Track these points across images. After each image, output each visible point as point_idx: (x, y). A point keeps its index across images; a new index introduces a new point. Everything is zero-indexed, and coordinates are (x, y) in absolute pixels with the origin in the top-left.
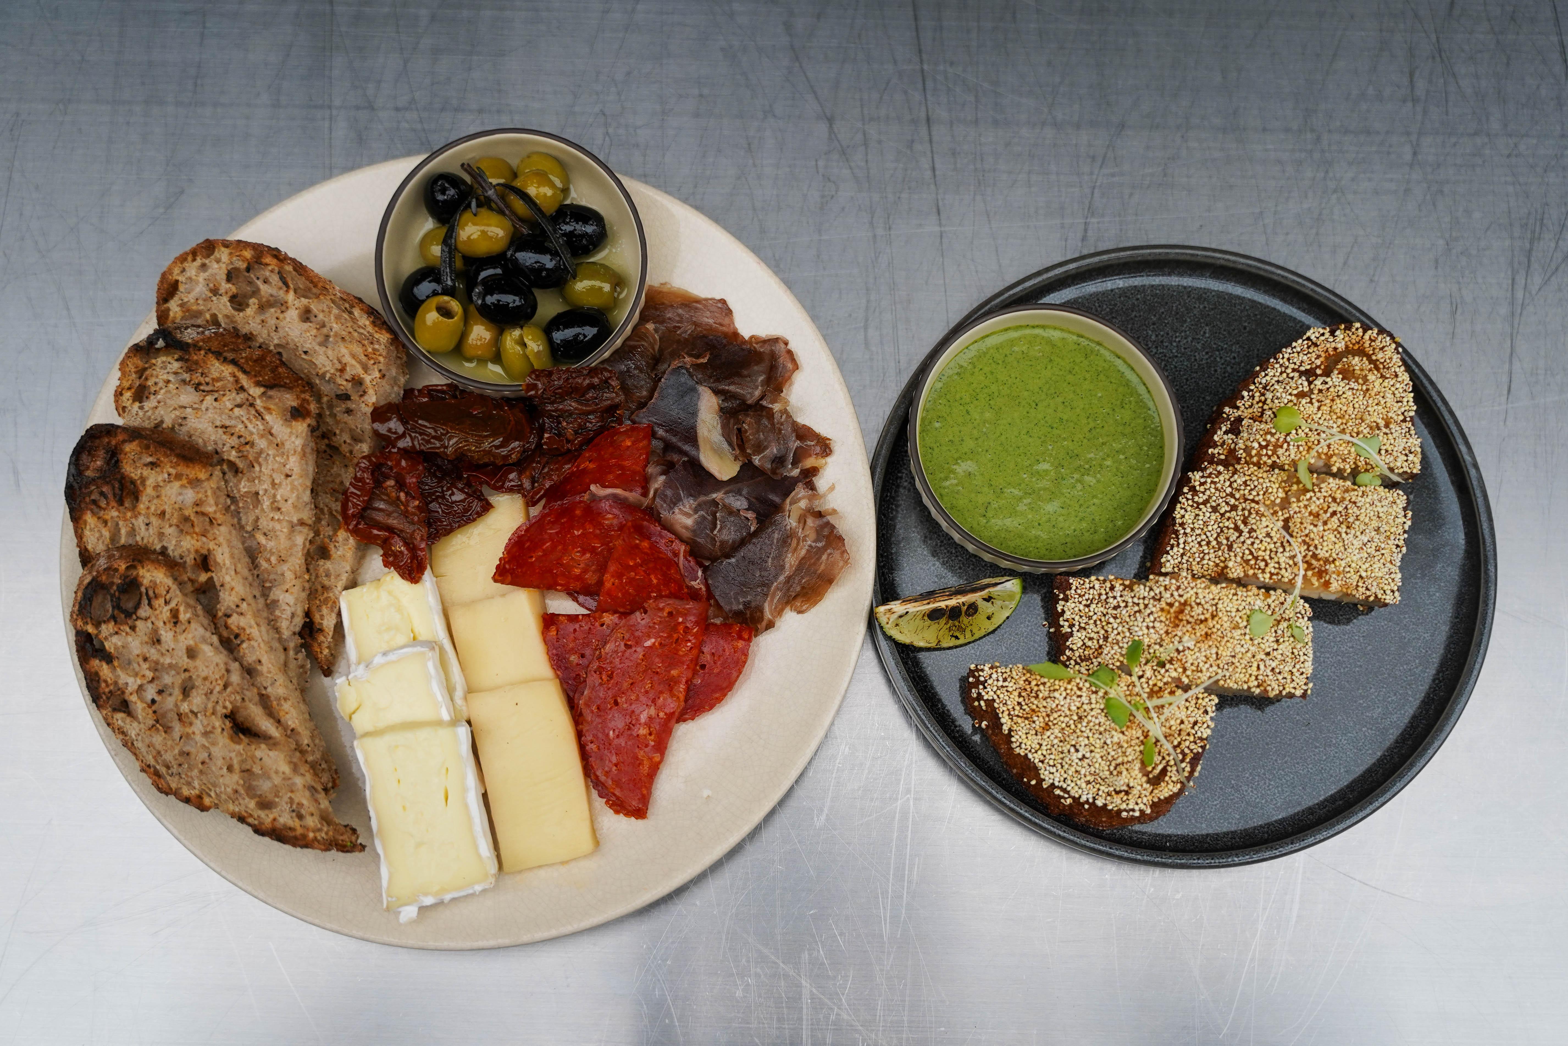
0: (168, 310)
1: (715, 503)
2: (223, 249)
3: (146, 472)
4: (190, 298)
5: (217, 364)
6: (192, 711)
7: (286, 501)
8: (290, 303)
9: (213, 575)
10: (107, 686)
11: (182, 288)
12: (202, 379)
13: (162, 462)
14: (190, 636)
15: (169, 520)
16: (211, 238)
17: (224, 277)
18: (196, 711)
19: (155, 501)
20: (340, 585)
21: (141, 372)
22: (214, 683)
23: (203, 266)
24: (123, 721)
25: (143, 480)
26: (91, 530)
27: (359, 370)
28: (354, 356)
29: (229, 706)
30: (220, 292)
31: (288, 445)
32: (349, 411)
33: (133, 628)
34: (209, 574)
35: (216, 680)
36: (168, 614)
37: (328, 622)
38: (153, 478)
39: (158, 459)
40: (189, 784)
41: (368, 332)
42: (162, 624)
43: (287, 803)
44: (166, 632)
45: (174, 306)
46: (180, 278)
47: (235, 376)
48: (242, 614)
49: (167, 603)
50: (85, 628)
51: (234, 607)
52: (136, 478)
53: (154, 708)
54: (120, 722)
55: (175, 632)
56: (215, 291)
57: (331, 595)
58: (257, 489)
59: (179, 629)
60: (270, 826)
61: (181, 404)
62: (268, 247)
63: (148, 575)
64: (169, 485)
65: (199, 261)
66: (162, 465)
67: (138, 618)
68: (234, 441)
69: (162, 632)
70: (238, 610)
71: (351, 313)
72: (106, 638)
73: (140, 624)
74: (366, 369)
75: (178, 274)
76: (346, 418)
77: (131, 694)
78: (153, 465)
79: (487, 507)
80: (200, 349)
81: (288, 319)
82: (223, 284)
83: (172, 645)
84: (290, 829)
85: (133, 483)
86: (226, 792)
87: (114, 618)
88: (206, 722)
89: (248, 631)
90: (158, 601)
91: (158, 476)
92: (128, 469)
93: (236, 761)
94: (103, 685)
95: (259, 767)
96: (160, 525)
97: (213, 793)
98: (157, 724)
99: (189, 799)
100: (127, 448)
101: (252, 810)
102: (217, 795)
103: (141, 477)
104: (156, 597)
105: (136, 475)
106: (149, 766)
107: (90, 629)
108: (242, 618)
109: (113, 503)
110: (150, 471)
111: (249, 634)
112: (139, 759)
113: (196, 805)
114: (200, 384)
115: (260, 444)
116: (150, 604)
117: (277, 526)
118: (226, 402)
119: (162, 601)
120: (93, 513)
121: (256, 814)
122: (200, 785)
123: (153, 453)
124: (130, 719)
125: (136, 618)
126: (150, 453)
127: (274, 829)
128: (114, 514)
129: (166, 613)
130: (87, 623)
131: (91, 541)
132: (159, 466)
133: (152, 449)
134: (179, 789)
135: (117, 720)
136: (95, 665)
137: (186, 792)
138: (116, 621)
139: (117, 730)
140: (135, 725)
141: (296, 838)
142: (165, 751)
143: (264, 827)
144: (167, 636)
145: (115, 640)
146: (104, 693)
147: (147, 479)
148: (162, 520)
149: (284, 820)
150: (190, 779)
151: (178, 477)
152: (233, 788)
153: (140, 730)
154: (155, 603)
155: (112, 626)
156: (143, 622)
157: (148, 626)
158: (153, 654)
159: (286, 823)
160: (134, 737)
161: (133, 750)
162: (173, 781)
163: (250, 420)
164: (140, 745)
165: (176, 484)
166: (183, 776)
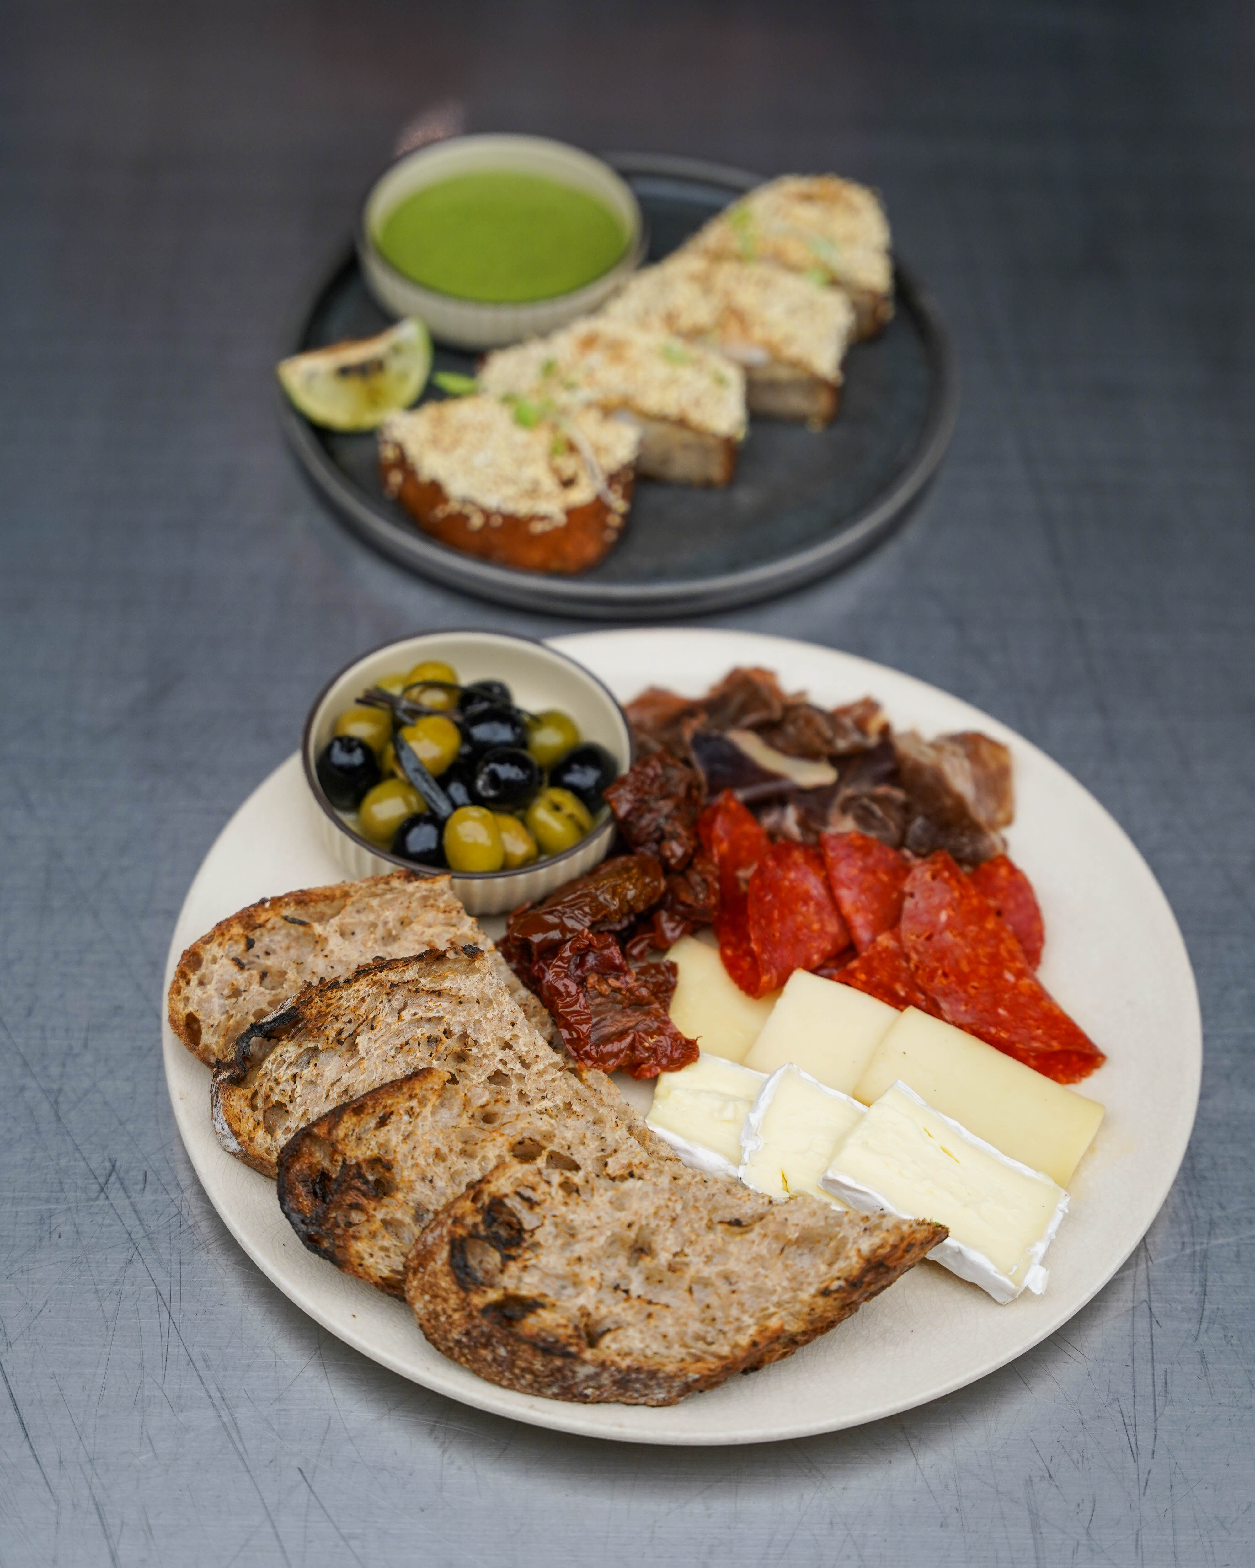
0: (207, 1048)
2: (208, 947)
3: (381, 1136)
4: (218, 1017)
5: (344, 993)
6: (675, 1255)
8: (324, 934)
9: (550, 1147)
10: (565, 1326)
11: (200, 1016)
12: (338, 1026)
13: (391, 1106)
14: (602, 1192)
15: (451, 1150)
16: (187, 947)
17: (235, 969)
18: (678, 1249)
19: (417, 1152)
22: (670, 1204)
23: (204, 979)
24: (614, 1340)
25: (385, 1148)
26: (371, 1255)
30: (242, 988)
31: (488, 992)
33: (536, 1245)
34: (545, 1152)
35: (670, 1199)
36: (561, 1192)
38: (392, 1135)
39: (385, 1107)
40: (739, 1330)
41: (426, 890)
42: (563, 1209)
44: (574, 1212)
45: (208, 1038)
46: (191, 1009)
47: (375, 983)
48: (615, 1151)
49: (548, 1183)
50: (487, 1300)
52: (376, 1151)
53: (634, 1297)
54: (614, 1346)
55: (585, 1201)
56: (236, 993)
58: (493, 1069)
59: (584, 1195)
60: (861, 1261)
61: (330, 1081)
62: (252, 906)
63: (502, 1181)
64: (419, 1122)
65: (194, 978)
66: (393, 1109)
67: (532, 1232)
68: (427, 1048)
69: (571, 1217)
71: (391, 890)
72: (518, 1288)
73: (539, 1236)
75: (184, 1009)
77: (597, 1309)
78: (383, 1122)
79: (673, 968)
80: (311, 1000)
81: (336, 949)
82: (239, 977)
83: (593, 1215)
84: (882, 1246)
85: (375, 1161)
86: (784, 1289)
87: (508, 1258)
88: (699, 1248)
89: (636, 1161)
90: (539, 1192)
91: (400, 1123)
92: (357, 1153)
93: (764, 1252)
94: (561, 1331)
95: (793, 1229)
96: (444, 1168)
97: (772, 1309)
98: (651, 1309)
99: (754, 1344)
100: (340, 1132)
101: (826, 1274)
102: (779, 1305)
103: (380, 1146)
104: (534, 1189)
105: (372, 1150)
106: (682, 1360)
107: (493, 1295)
108: (619, 1155)
109: (370, 1205)
110: (385, 1129)
111: (641, 1163)
112: (664, 1365)
113: (767, 1342)
114: (340, 1032)
115: (457, 1020)
116: (531, 1204)
117: (549, 1077)
118: (387, 1018)
119: (543, 1187)
120: (355, 1238)
121: (835, 1271)
122: (751, 1316)
123: (374, 1107)
124: (620, 1332)
125: (530, 1234)
126: (371, 1111)
127: (868, 1261)
128: (380, 1215)
129: (559, 1194)
130: (485, 1292)
131: (381, 1267)
132: (392, 1113)
133: (370, 1103)
134: (736, 1346)
135: (608, 1347)
136: (532, 1323)
137: (744, 1340)
138: (513, 1258)
139: (617, 1359)
140: (631, 1332)
141: (895, 1247)
142: (685, 1324)
143: (855, 1272)
144: (579, 1215)
145: (528, 1278)
146: (570, 1337)
147: (388, 1141)
148: (444, 1160)
149: (866, 1245)
150: (736, 1324)
151: (422, 1103)
152: (788, 1279)
153: (641, 1332)
154: (535, 1196)
155: (513, 1268)
156: (541, 1229)
157: (549, 1227)
158: (580, 1249)
159: (872, 1245)
160: (641, 1346)
161: (651, 1362)
162: (722, 1345)
163: (429, 1009)
164: (655, 1347)
165: (427, 1110)
166: (726, 1328)
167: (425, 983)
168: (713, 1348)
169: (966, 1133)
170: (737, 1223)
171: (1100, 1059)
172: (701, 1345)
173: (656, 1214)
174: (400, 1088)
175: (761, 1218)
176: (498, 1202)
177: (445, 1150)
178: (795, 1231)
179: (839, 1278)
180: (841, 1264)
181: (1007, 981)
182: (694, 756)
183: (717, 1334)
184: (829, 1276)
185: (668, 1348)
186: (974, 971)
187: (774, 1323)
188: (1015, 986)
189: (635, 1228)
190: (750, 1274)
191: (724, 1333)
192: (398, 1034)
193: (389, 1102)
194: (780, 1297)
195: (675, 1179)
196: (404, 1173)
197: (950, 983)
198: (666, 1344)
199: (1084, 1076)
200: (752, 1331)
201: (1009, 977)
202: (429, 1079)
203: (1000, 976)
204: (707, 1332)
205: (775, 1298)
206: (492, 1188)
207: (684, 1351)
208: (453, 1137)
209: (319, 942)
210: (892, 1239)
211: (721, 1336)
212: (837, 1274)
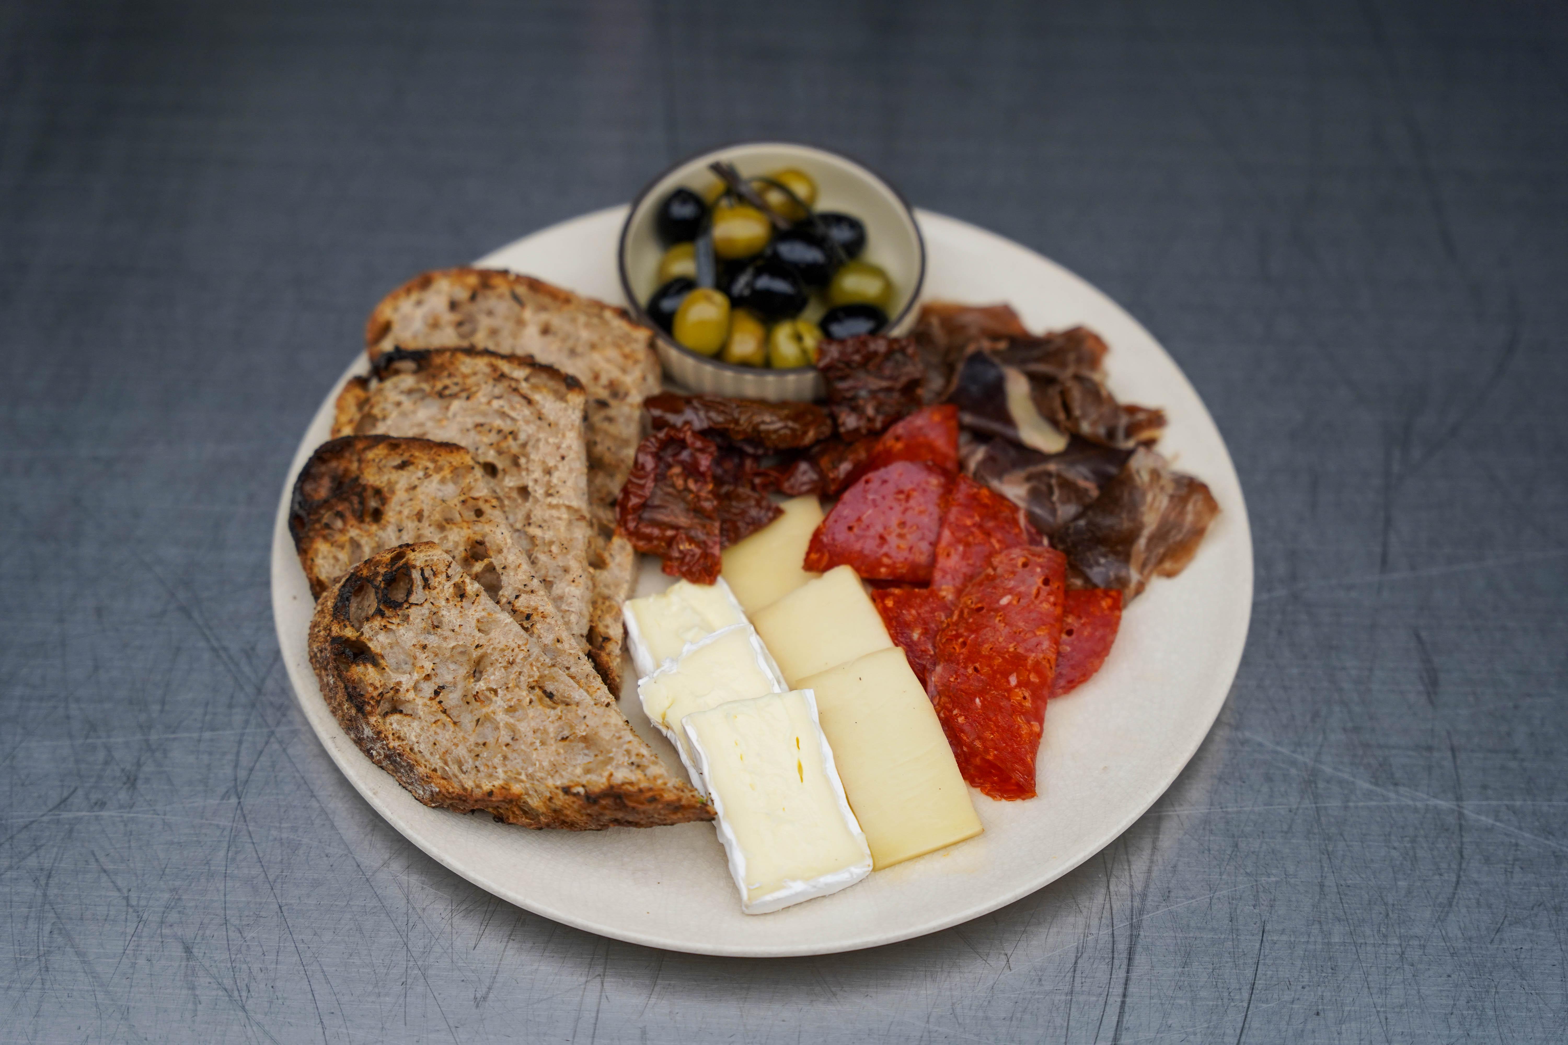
0: (381, 349)
1: (1049, 474)
3: (395, 476)
4: (405, 335)
6: (489, 689)
7: (565, 482)
8: (529, 320)
9: (493, 560)
10: (376, 688)
11: (395, 328)
12: (447, 382)
13: (416, 457)
14: (480, 608)
15: (429, 517)
17: (446, 308)
18: (494, 687)
19: (408, 504)
20: (622, 594)
21: (362, 404)
22: (517, 650)
23: (419, 303)
24: (399, 722)
25: (391, 486)
26: (324, 558)
27: (615, 374)
28: (608, 360)
29: (537, 675)
30: (443, 322)
31: (562, 422)
32: (610, 420)
33: (407, 618)
34: (486, 561)
36: (451, 590)
37: (615, 632)
38: (403, 480)
39: (412, 456)
40: (489, 776)
42: (443, 603)
43: (624, 755)
44: (450, 610)
45: (387, 347)
46: (396, 318)
48: (532, 592)
49: (448, 577)
50: (342, 633)
51: (522, 587)
52: (384, 485)
53: (438, 699)
54: (395, 726)
55: (462, 607)
56: (432, 325)
57: (614, 603)
58: (524, 482)
59: (465, 603)
60: (607, 784)
64: (426, 483)
65: (417, 297)
66: (416, 461)
67: (411, 605)
68: (493, 437)
69: (444, 612)
70: (527, 589)
71: (600, 319)
72: (370, 640)
73: (413, 612)
74: (624, 371)
75: (391, 314)
76: (606, 425)
77: (408, 691)
78: (403, 466)
79: (779, 512)
81: (527, 334)
82: (445, 315)
83: (459, 621)
84: (631, 784)
85: (378, 492)
86: (542, 768)
87: (380, 613)
88: (509, 696)
89: (541, 609)
90: (437, 579)
91: (412, 475)
92: (371, 478)
93: (551, 729)
94: (370, 689)
95: (584, 727)
96: (416, 527)
97: (523, 777)
98: (443, 717)
99: (490, 793)
100: (370, 455)
101: (579, 777)
102: (530, 777)
103: (389, 482)
104: (435, 574)
105: (382, 482)
106: (435, 770)
107: (349, 633)
108: (533, 596)
109: (352, 521)
110: (401, 472)
111: (542, 612)
112: (419, 764)
113: (500, 798)
114: (446, 387)
115: (526, 430)
116: (427, 585)
117: (555, 513)
118: (481, 397)
119: (442, 578)
120: (325, 538)
121: (584, 780)
122: (506, 772)
123: (404, 451)
124: (408, 719)
125: (408, 605)
126: (401, 452)
127: (611, 787)
128: (353, 533)
129: (448, 589)
130: (345, 626)
131: (323, 571)
132: (412, 464)
133: (403, 447)
134: (479, 786)
135: (391, 724)
136: (358, 671)
137: (487, 786)
138: (383, 615)
139: (391, 737)
140: (415, 724)
141: (641, 791)
142: (456, 745)
143: (597, 790)
144: (450, 615)
145: (382, 637)
146: (372, 698)
147: (396, 483)
148: (420, 520)
149: (622, 775)
150: (490, 770)
151: (438, 469)
152: (550, 761)
153: (422, 729)
154: (434, 582)
155: (377, 623)
156: (419, 607)
157: (425, 610)
158: (433, 640)
159: (626, 778)
160: (414, 739)
161: (412, 756)
162: (469, 778)
163: (513, 408)
164: (422, 747)
165: (436, 478)
166: (482, 768)
167: (524, 386)
168: (462, 776)
169: (831, 765)
170: (550, 696)
171: (1029, 795)
172: (455, 768)
173: (502, 650)
174: (431, 448)
175: (567, 704)
176: (408, 568)
177: (426, 514)
178: (585, 730)
179: (583, 786)
180: (593, 777)
181: (1008, 682)
182: (960, 367)
183: (472, 769)
184: (578, 780)
185: (431, 754)
186: (990, 658)
187: (516, 788)
188: (1010, 690)
189: (480, 651)
190: (529, 740)
191: (478, 771)
192: (484, 414)
193: (417, 454)
194: (535, 771)
195: (558, 641)
196: (391, 515)
197: (960, 654)
198: (432, 750)
199: (1006, 798)
200: (497, 783)
201: (1013, 680)
202: (455, 454)
203: (1006, 675)
204: (467, 762)
205: (530, 770)
206: (411, 556)
207: (440, 764)
208: (438, 509)
209: (521, 323)
210: (644, 785)
211: (474, 771)
212: (584, 782)
